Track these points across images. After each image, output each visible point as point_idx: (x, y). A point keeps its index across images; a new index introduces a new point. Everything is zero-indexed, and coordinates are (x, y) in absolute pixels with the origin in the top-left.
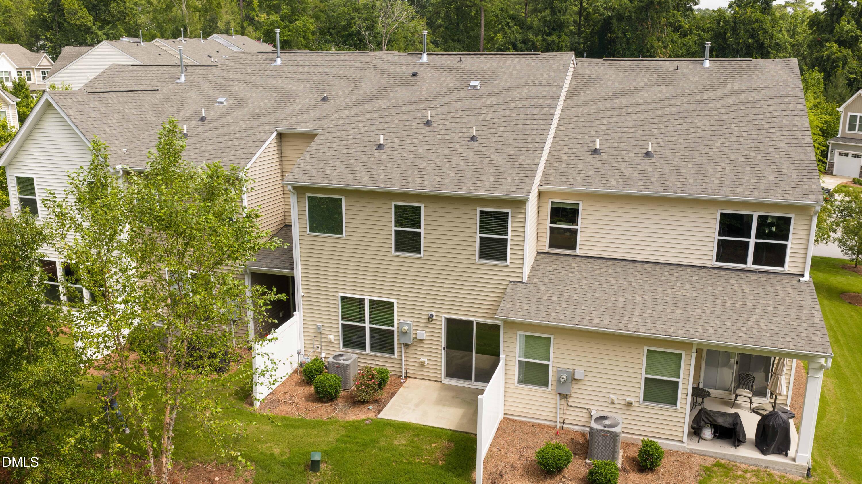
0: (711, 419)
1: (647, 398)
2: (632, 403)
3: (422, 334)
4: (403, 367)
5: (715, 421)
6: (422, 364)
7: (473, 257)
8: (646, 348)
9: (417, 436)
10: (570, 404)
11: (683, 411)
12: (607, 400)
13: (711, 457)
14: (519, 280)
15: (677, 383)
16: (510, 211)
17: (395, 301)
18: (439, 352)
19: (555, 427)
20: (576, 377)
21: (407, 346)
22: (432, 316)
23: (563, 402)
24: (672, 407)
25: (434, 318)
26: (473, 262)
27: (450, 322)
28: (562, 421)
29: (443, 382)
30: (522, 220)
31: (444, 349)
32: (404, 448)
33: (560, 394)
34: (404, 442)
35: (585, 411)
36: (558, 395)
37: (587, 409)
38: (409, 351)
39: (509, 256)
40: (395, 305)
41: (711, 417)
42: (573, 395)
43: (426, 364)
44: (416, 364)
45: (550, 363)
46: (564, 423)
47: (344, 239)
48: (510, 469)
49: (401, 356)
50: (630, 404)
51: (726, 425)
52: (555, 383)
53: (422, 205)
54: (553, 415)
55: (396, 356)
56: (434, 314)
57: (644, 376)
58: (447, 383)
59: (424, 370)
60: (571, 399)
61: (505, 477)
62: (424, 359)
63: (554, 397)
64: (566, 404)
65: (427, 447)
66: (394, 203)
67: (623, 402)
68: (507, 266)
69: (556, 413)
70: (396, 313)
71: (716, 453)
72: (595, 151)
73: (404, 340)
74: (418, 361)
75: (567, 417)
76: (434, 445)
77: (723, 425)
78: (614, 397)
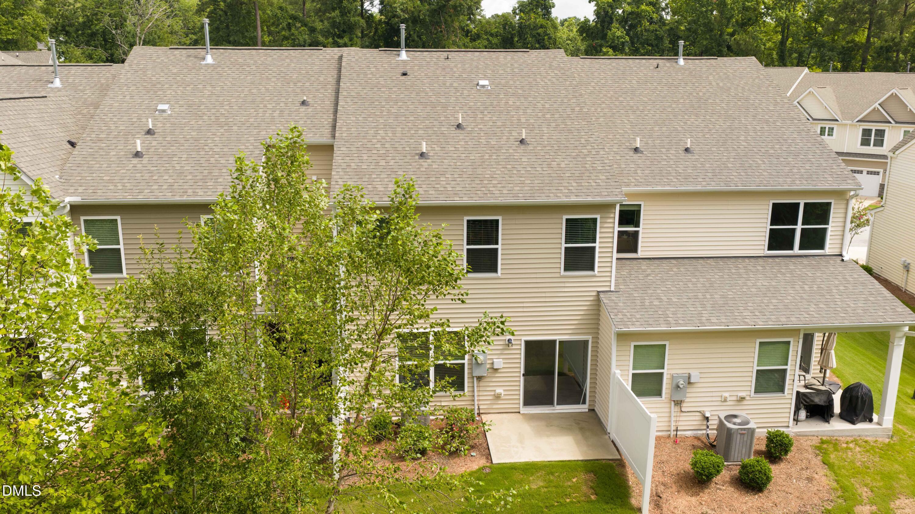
1: (757, 390)
2: (744, 398)
3: (499, 363)
4: (476, 403)
5: (812, 401)
6: (498, 397)
7: (558, 270)
8: (758, 341)
9: (552, 474)
10: (683, 409)
11: (789, 396)
12: (719, 399)
13: (814, 436)
14: (607, 289)
15: (785, 370)
16: (598, 217)
18: (518, 379)
19: (669, 436)
20: (692, 381)
21: (479, 378)
22: (510, 340)
23: (677, 409)
24: (780, 394)
25: (513, 342)
26: (558, 275)
27: (529, 344)
28: (675, 429)
29: (521, 412)
30: (611, 225)
31: (524, 375)
32: (546, 490)
33: (674, 401)
34: (541, 484)
35: (698, 414)
36: (673, 403)
37: (700, 412)
38: (481, 384)
39: (597, 265)
41: (808, 398)
42: (687, 400)
43: (502, 395)
45: (665, 371)
46: (677, 430)
49: (473, 391)
50: (743, 399)
51: (822, 403)
52: (669, 391)
53: (500, 218)
54: (666, 424)
55: (467, 392)
56: (512, 338)
57: (756, 368)
58: (526, 412)
59: (500, 402)
60: (684, 405)
61: (664, 496)
62: (499, 391)
63: (668, 405)
64: (679, 410)
65: (569, 484)
66: (466, 218)
67: (735, 398)
68: (595, 276)
69: (670, 421)
71: (818, 431)
72: (636, 150)
73: (477, 373)
74: (493, 393)
75: (680, 423)
76: (574, 480)
77: (820, 404)
78: (726, 395)
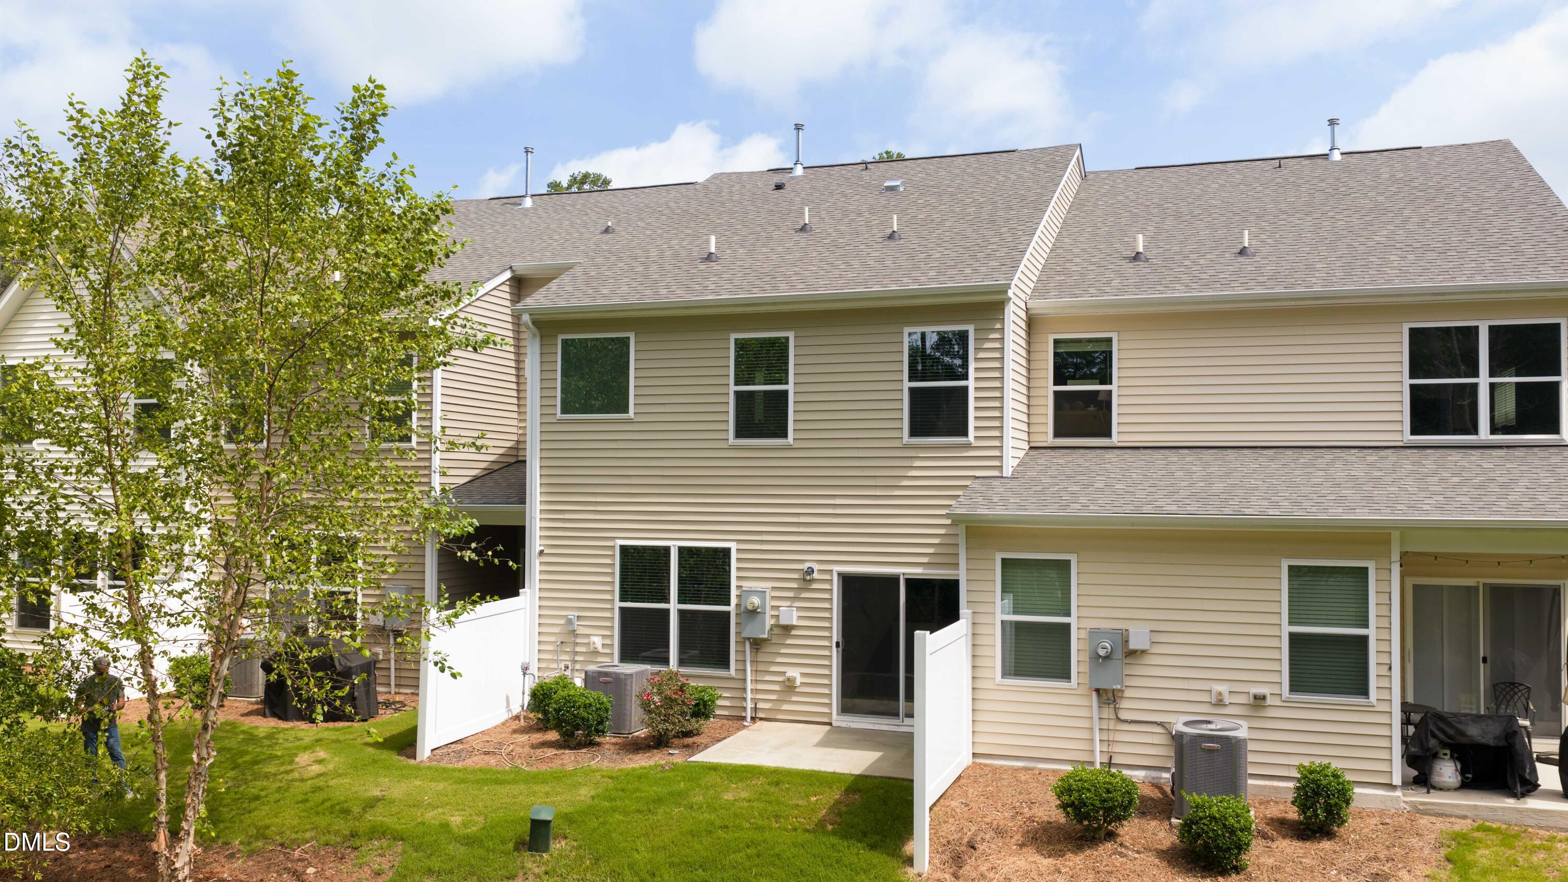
0: (1451, 732)
1: (1297, 685)
2: (1264, 700)
3: (791, 616)
4: (749, 696)
6: (789, 687)
7: (897, 434)
8: (1285, 564)
10: (1123, 715)
11: (1384, 707)
12: (1205, 697)
13: (1465, 817)
14: (995, 473)
15: (1364, 640)
16: (971, 328)
17: (733, 546)
18: (826, 653)
20: (1133, 646)
21: (757, 644)
22: (810, 571)
23: (1107, 712)
24: (1360, 700)
25: (816, 575)
26: (897, 444)
27: (850, 583)
28: (1106, 760)
29: (834, 724)
30: (997, 345)
31: (838, 644)
32: (746, 804)
33: (1097, 691)
34: (744, 795)
35: (1159, 730)
36: (1094, 695)
37: (1160, 724)
38: (761, 657)
39: (971, 424)
40: (734, 556)
41: (1449, 727)
42: (1127, 694)
43: (798, 683)
44: (777, 688)
45: (1072, 620)
46: (1110, 764)
47: (630, 422)
48: (992, 834)
49: (745, 670)
50: (1260, 699)
51: (1489, 740)
52: (1085, 668)
53: (791, 335)
54: (1084, 746)
55: (733, 671)
56: (816, 567)
57: (1287, 629)
58: (844, 725)
59: (794, 699)
60: (1124, 704)
61: (981, 847)
62: (793, 673)
63: (1083, 702)
64: (1113, 716)
65: (800, 802)
66: (733, 336)
67: (1242, 699)
68: (969, 446)
69: (1092, 740)
70: (734, 573)
72: (1137, 258)
73: (751, 631)
74: (781, 679)
75: (1117, 748)
76: (813, 799)
77: (1482, 742)
78: (1223, 688)
